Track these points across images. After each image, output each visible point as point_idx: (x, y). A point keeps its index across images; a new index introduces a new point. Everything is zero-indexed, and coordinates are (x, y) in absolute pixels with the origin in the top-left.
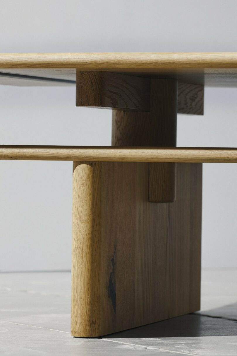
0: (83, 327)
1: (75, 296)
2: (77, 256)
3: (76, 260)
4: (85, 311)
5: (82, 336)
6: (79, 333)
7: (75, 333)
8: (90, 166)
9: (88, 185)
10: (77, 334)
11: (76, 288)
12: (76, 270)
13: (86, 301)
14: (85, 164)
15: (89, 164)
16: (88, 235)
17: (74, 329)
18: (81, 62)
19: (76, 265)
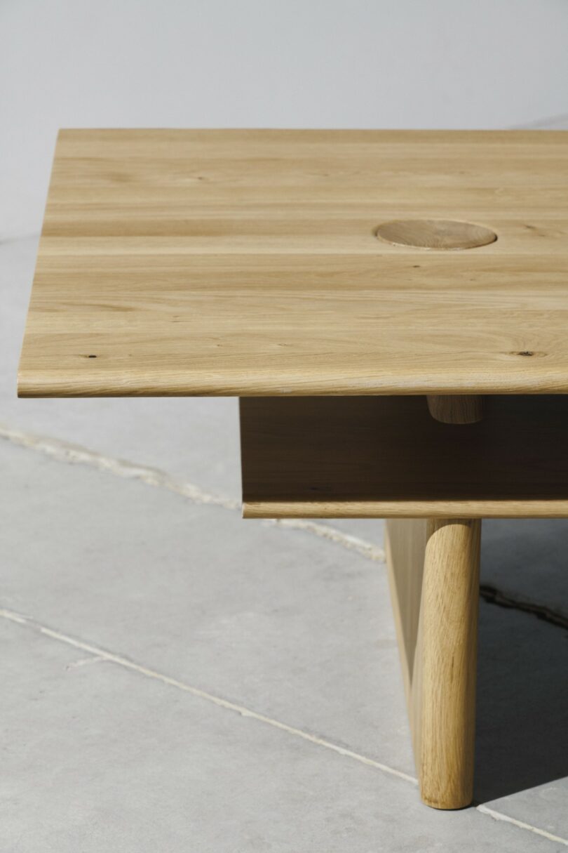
0: (452, 792)
1: (436, 743)
2: (442, 677)
3: (439, 682)
4: (456, 767)
5: (449, 808)
6: (443, 803)
7: (436, 802)
8: (467, 527)
9: (463, 559)
10: (439, 804)
11: (438, 729)
12: (439, 699)
13: (458, 750)
14: (459, 523)
15: (466, 524)
16: (461, 642)
17: (434, 796)
18: (500, 388)
19: (439, 692)
